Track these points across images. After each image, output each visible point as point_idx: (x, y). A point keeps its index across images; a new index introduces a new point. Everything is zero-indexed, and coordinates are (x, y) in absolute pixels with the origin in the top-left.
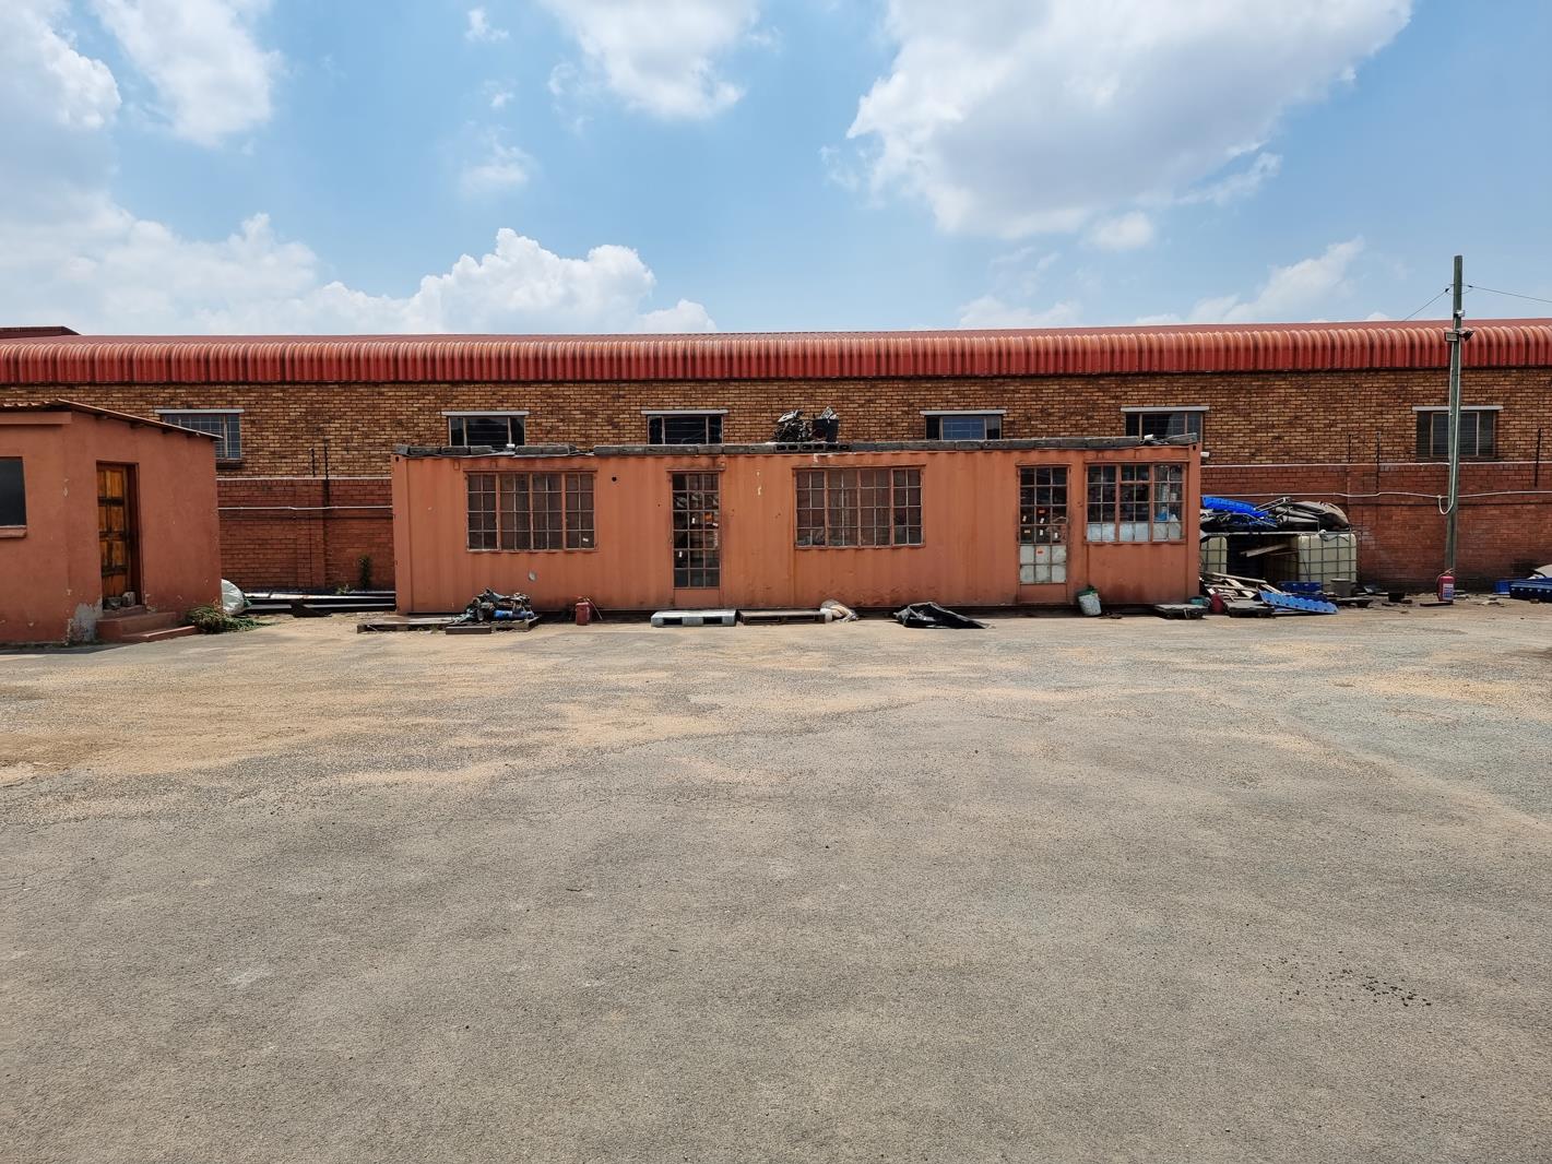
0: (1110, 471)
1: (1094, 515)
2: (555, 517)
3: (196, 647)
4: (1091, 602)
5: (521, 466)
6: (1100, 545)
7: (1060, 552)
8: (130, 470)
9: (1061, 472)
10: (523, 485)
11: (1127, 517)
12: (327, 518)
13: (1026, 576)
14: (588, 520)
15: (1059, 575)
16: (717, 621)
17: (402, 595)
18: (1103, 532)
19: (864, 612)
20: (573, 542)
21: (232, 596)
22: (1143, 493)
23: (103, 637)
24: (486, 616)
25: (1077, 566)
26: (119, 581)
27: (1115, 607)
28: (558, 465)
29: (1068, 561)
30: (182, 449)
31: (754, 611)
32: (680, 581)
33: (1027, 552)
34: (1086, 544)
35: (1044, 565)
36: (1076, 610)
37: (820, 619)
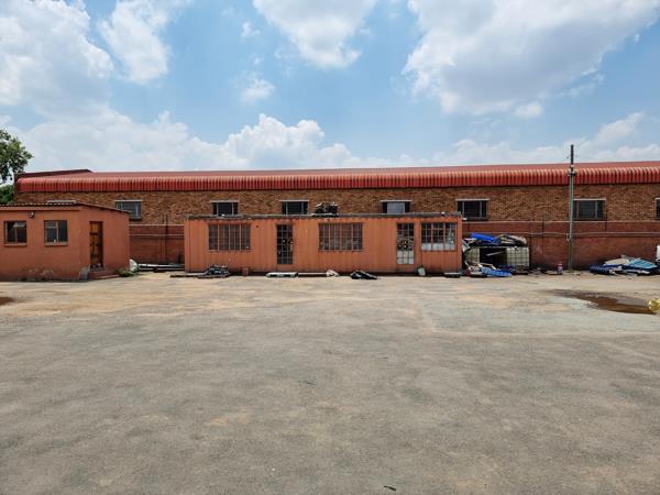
0: (429, 225)
1: (424, 240)
2: (237, 240)
3: (118, 281)
4: (422, 271)
5: (226, 222)
6: (426, 251)
7: (411, 253)
8: (100, 223)
9: (412, 226)
10: (227, 228)
11: (436, 241)
12: (167, 238)
13: (400, 262)
14: (248, 241)
15: (411, 262)
16: (289, 276)
17: (187, 265)
18: (427, 246)
19: (342, 274)
20: (243, 247)
21: (134, 265)
22: (441, 233)
23: (90, 278)
24: (212, 273)
25: (418, 259)
26: (96, 260)
27: (431, 273)
28: (239, 222)
29: (414, 257)
30: (118, 216)
31: (303, 273)
32: (279, 262)
33: (400, 253)
34: (421, 251)
35: (406, 258)
36: (417, 274)
37: (325, 276)
